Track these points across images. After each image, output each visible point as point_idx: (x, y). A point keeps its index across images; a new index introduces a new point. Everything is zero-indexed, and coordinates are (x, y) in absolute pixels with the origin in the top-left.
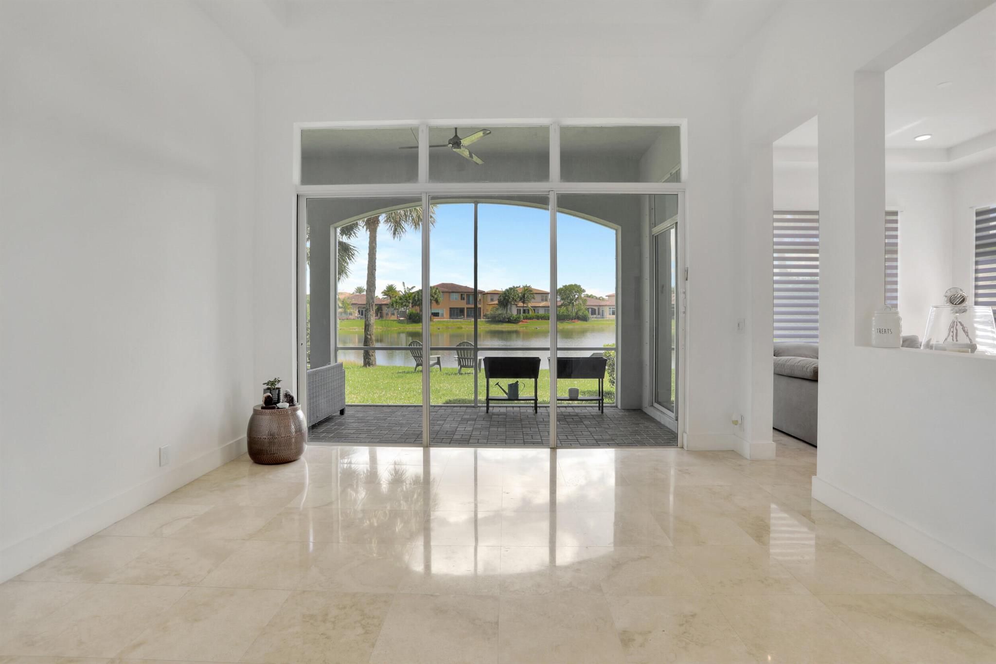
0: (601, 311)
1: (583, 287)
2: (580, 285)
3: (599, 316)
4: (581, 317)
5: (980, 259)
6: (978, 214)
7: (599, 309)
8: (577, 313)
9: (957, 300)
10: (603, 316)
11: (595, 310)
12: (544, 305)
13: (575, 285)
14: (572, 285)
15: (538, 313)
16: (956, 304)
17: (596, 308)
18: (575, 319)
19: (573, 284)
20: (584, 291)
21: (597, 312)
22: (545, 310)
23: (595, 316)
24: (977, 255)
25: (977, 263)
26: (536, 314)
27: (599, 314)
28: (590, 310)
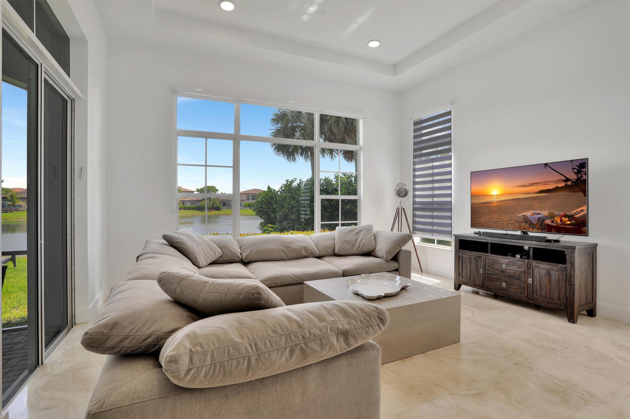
0: (230, 204)
1: (217, 188)
2: (215, 186)
3: (229, 207)
4: (215, 207)
5: (416, 160)
6: (416, 124)
7: (228, 202)
8: (212, 205)
9: (403, 193)
10: (231, 207)
11: (226, 203)
12: (189, 200)
13: (212, 186)
14: (209, 186)
15: (186, 205)
16: (402, 197)
17: (227, 202)
18: (212, 209)
19: (211, 186)
20: (217, 190)
21: (227, 205)
22: (191, 203)
23: (226, 207)
24: (415, 157)
25: (414, 163)
26: (185, 206)
27: (228, 206)
28: (222, 203)
